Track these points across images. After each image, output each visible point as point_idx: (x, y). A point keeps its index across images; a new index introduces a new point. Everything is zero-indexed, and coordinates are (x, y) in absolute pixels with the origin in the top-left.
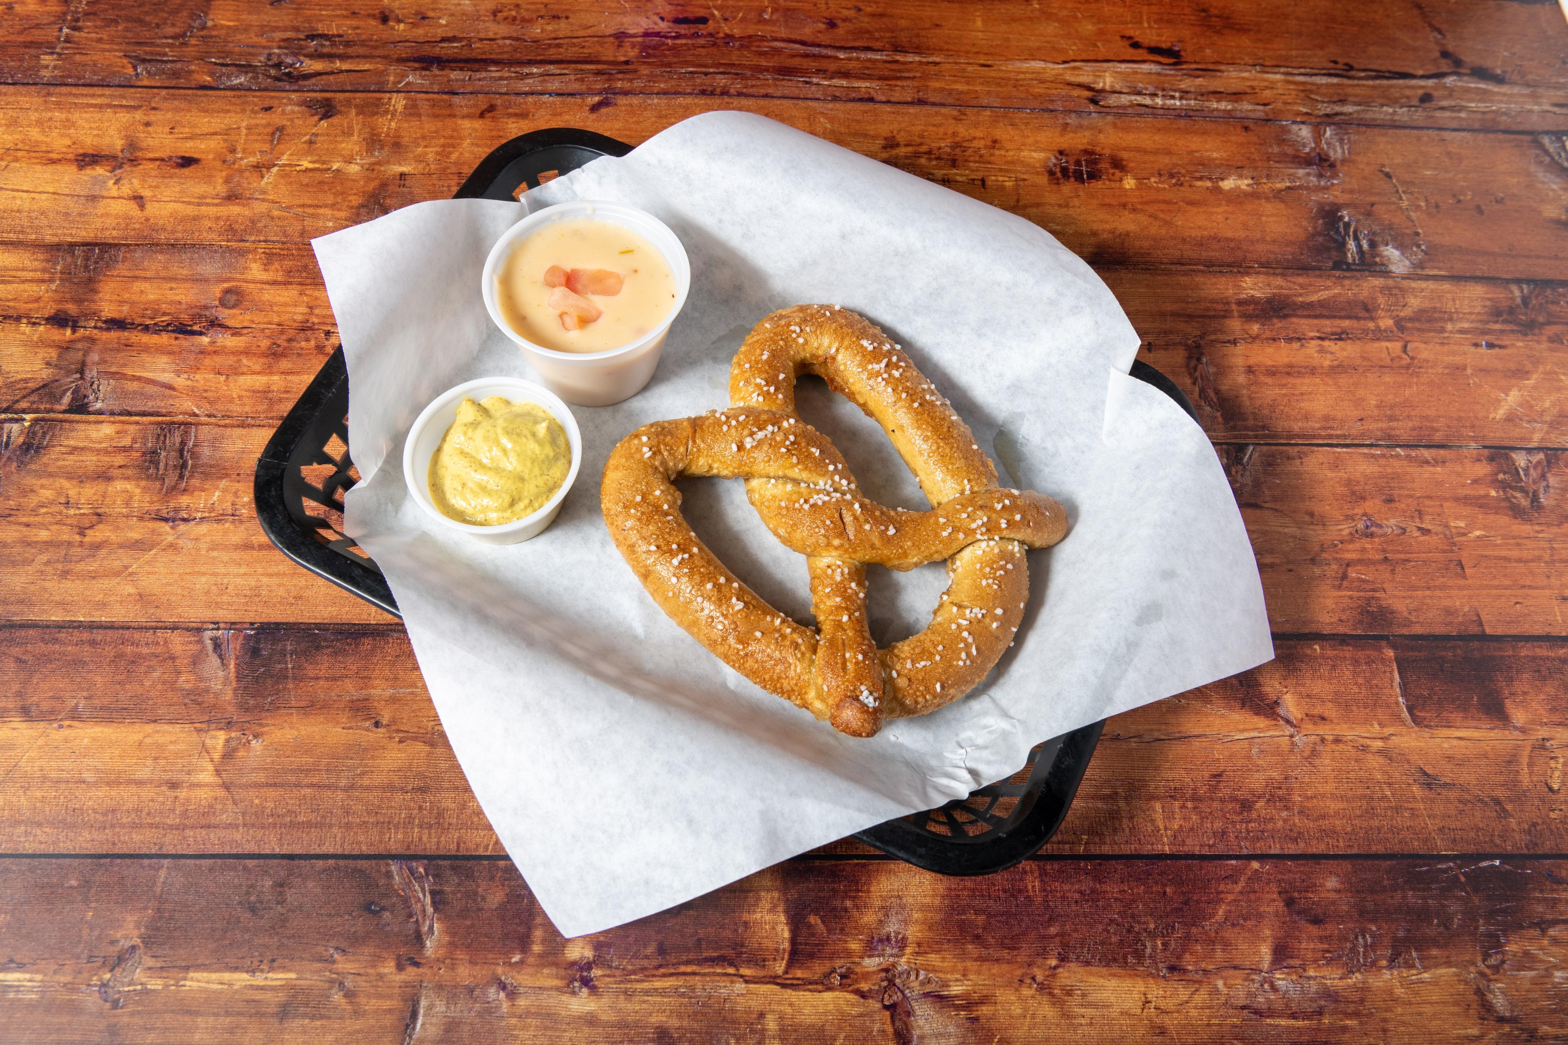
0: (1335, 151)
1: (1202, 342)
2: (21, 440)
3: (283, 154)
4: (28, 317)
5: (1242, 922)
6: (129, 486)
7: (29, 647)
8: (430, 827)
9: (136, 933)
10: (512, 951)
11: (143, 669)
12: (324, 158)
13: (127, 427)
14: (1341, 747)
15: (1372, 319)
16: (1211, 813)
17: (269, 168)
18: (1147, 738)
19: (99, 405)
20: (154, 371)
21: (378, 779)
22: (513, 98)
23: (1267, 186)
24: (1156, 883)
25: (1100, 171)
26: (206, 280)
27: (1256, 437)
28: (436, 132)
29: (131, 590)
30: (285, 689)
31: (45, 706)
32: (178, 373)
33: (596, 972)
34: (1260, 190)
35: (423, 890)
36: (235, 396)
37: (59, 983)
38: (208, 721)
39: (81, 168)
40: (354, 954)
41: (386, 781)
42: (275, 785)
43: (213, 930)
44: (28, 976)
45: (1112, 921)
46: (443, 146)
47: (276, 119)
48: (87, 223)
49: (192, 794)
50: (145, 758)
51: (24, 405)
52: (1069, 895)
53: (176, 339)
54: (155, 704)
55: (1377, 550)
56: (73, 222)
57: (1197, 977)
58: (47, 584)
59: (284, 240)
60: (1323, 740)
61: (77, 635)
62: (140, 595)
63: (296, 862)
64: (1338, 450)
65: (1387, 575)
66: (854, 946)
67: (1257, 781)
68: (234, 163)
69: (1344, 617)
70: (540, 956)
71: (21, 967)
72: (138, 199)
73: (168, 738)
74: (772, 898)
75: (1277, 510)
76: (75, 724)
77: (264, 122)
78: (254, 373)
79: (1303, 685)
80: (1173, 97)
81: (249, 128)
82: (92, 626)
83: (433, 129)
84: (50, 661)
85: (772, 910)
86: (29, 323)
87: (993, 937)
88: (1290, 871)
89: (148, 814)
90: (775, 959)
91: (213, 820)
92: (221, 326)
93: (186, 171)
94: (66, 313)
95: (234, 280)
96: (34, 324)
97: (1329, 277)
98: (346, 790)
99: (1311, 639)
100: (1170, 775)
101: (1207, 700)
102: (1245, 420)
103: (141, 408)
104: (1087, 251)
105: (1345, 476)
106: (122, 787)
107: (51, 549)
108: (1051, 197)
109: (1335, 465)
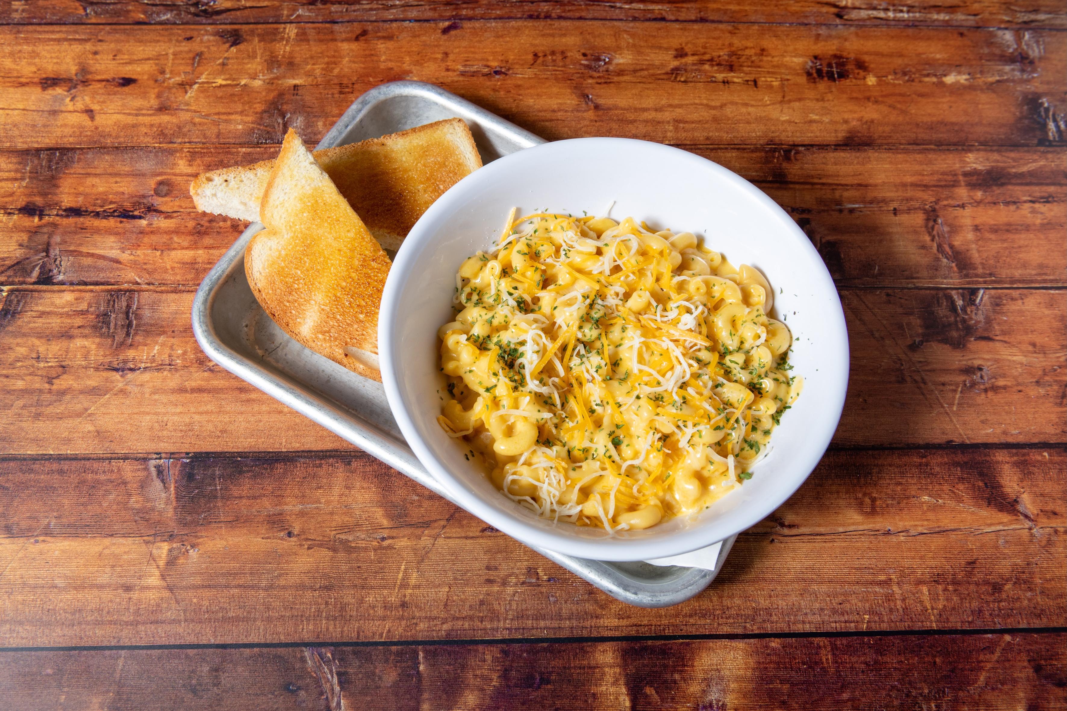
0: (1034, 51)
1: (937, 207)
3: (202, 74)
4: (5, 209)
5: (1000, 686)
6: (86, 343)
7: (11, 477)
8: (335, 618)
11: (101, 492)
12: (234, 76)
13: (83, 294)
16: (968, 595)
17: (191, 85)
18: (913, 532)
19: (61, 277)
20: (104, 248)
21: (292, 580)
22: (381, 24)
23: (981, 80)
24: (928, 655)
25: (847, 71)
26: (144, 175)
27: (985, 282)
28: (321, 53)
29: (91, 428)
30: (215, 506)
31: (24, 524)
32: (123, 250)
34: (976, 84)
35: (331, 671)
36: (168, 267)
38: (155, 535)
39: (44, 89)
41: (298, 581)
43: (163, 709)
45: (893, 687)
46: (328, 63)
47: (196, 46)
48: (50, 132)
49: (143, 595)
50: (105, 566)
51: (2, 279)
52: (857, 665)
53: (121, 222)
54: (112, 521)
56: (39, 132)
58: (24, 425)
59: (204, 141)
60: (1056, 532)
61: (48, 466)
62: (98, 432)
63: (228, 651)
64: (1052, 292)
67: (1004, 567)
68: (164, 82)
72: (90, 112)
73: (123, 549)
74: (615, 673)
75: (1005, 342)
76: (48, 539)
77: (186, 49)
78: (183, 248)
79: (1037, 486)
80: (901, 11)
81: (175, 54)
82: (60, 458)
83: (319, 50)
84: (27, 488)
85: (616, 683)
86: (5, 213)
87: (797, 703)
88: (1036, 643)
89: (108, 613)
91: (160, 617)
92: (156, 211)
93: (126, 89)
94: (34, 204)
95: (165, 174)
96: (10, 214)
97: (1035, 152)
98: (266, 589)
99: (1041, 448)
100: (933, 563)
101: (959, 500)
102: (975, 269)
103: (95, 279)
104: (841, 135)
105: (1060, 313)
106: (86, 591)
107: (26, 396)
108: (810, 94)
109: (1051, 304)
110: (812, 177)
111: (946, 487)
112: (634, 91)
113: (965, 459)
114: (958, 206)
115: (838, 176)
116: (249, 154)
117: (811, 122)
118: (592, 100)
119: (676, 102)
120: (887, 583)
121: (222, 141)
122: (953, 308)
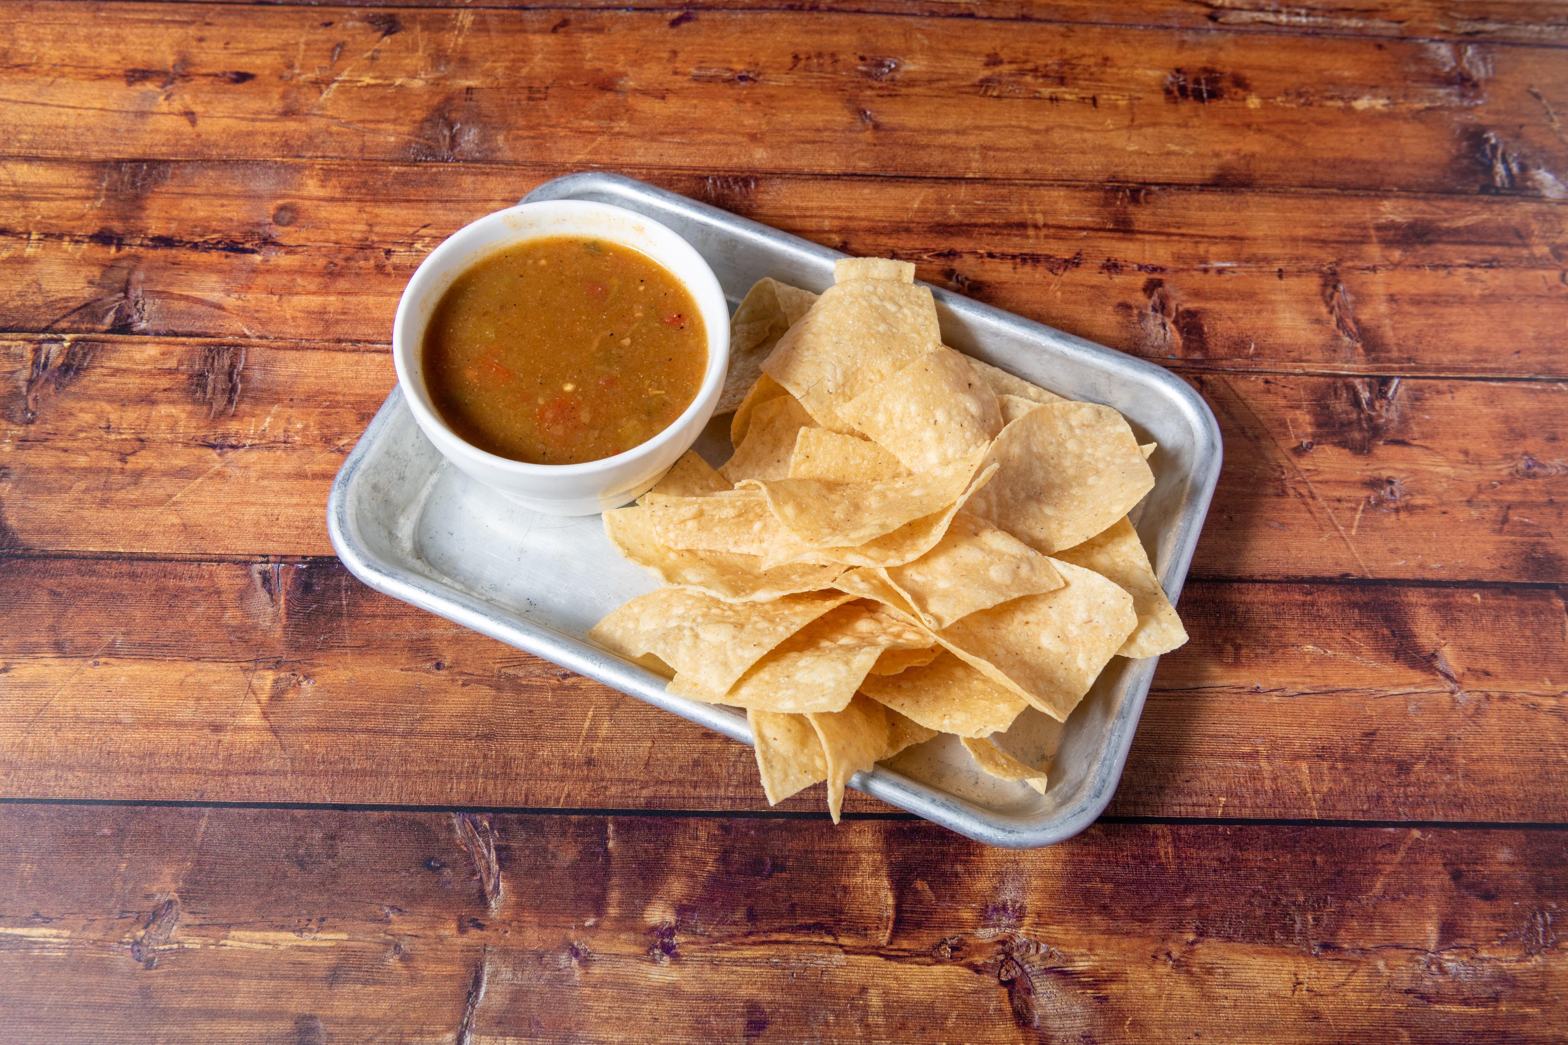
0: (1478, 71)
1: (1338, 269)
2: (60, 361)
3: (343, 70)
4: (71, 235)
5: (1403, 896)
6: (173, 410)
7: (64, 579)
8: (496, 777)
9: (173, 886)
10: (585, 914)
11: (186, 603)
12: (386, 73)
13: (172, 348)
14: (1508, 705)
15: (1526, 246)
16: (1364, 775)
17: (328, 83)
18: (1290, 691)
19: (143, 325)
20: (203, 290)
21: (439, 725)
22: (588, 12)
23: (1404, 107)
24: (1305, 851)
25: (1221, 90)
26: (260, 197)
27: (1401, 369)
28: (505, 47)
29: (176, 520)
30: (338, 627)
31: (80, 641)
32: (228, 293)
33: (679, 939)
34: (1397, 111)
35: (488, 845)
36: (288, 316)
37: (88, 940)
38: (256, 660)
39: (130, 83)
40: (411, 914)
41: (448, 727)
42: (327, 729)
43: (257, 885)
44: (54, 932)
45: (1256, 892)
46: (513, 61)
47: (336, 34)
48: (136, 139)
49: (237, 738)
50: (187, 698)
51: (64, 324)
52: (1206, 862)
53: (227, 257)
54: (198, 641)
55: (1541, 492)
56: (121, 138)
57: (1355, 956)
58: (86, 513)
59: (342, 155)
60: (1488, 697)
61: (116, 567)
62: (184, 525)
63: (349, 813)
64: (1493, 384)
65: (1554, 519)
66: (966, 915)
67: (1415, 741)
68: (291, 79)
69: (1506, 564)
70: (616, 919)
71: (47, 921)
72: (190, 115)
73: (212, 677)
74: (874, 861)
75: (1427, 448)
76: (112, 661)
77: (323, 37)
78: (309, 293)
79: (1464, 637)
80: (1298, 14)
81: (307, 44)
82: (132, 558)
83: (503, 44)
84: (87, 594)
85: (875, 873)
86: (72, 241)
87: (1123, 908)
88: (1455, 841)
89: (189, 758)
90: (878, 928)
91: (259, 766)
92: (274, 243)
93: (241, 87)
94: (110, 230)
95: (289, 196)
96: (77, 242)
97: (1476, 201)
98: (403, 736)
99: (1471, 587)
100: (1316, 733)
101: (1356, 651)
102: (1388, 351)
103: (188, 329)
104: (1210, 172)
105: (1503, 412)
106: (161, 729)
107: (90, 476)
108: (1169, 116)
109: (1491, 400)
110: (1169, 225)
111: (1338, 634)
112: (928, 108)
113: (1366, 599)
114: (1368, 269)
115: (1204, 225)
116: (403, 174)
117: (1169, 153)
118: (870, 118)
119: (986, 123)
120: (1254, 755)
121: (366, 156)
122: (1356, 402)
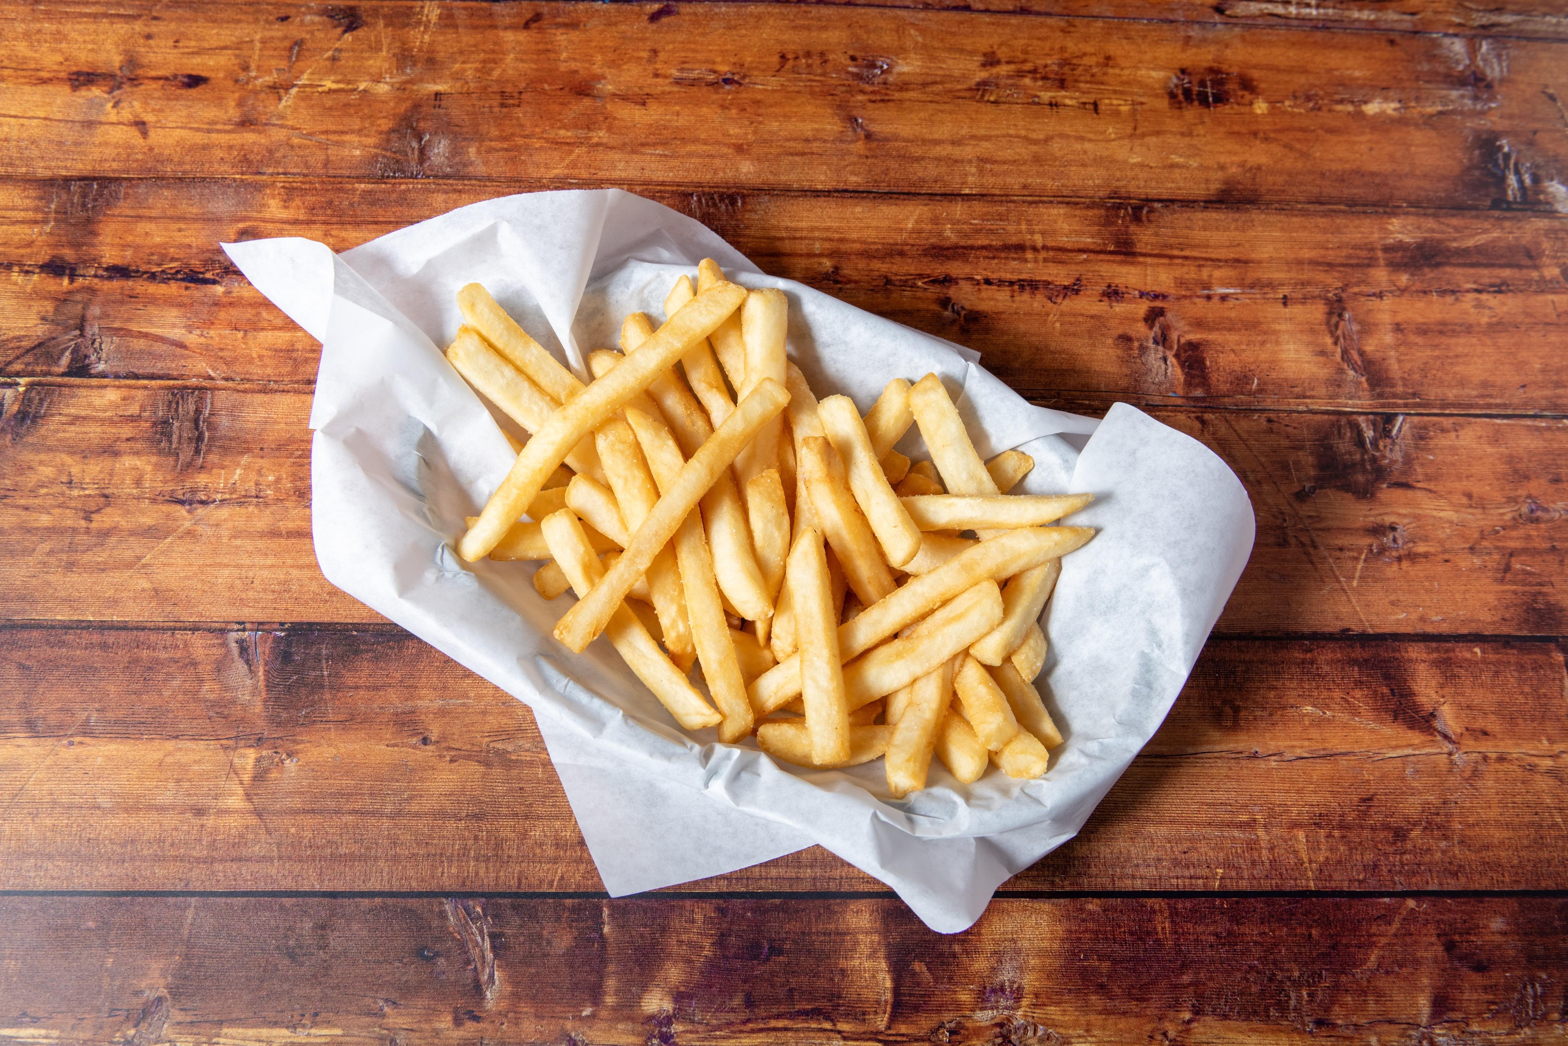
0: (1493, 69)
1: (1344, 295)
2: (15, 408)
3: (302, 73)
4: (21, 265)
5: (1397, 969)
6: (138, 462)
7: (33, 651)
8: (488, 859)
9: (162, 982)
10: (582, 1004)
11: (161, 677)
12: (349, 77)
13: (133, 392)
14: (1505, 766)
15: (1536, 267)
16: (1360, 843)
17: (287, 88)
18: (1288, 756)
19: (101, 367)
20: (163, 326)
21: (428, 804)
22: (562, 5)
23: (1416, 111)
24: (1301, 924)
25: (1227, 93)
26: (219, 220)
27: (1406, 405)
28: (475, 46)
29: (146, 585)
30: (321, 699)
31: (53, 719)
32: (189, 329)
33: (677, 1028)
34: (1409, 116)
35: (481, 932)
36: (255, 355)
37: (78, 1040)
38: (237, 738)
39: (75, 88)
40: (406, 1007)
41: (437, 807)
42: (313, 811)
43: (249, 979)
44: (43, 1032)
45: (1251, 968)
46: (484, 61)
47: (293, 30)
48: (83, 153)
49: (221, 822)
50: (166, 780)
51: (17, 367)
52: (1203, 938)
53: (187, 288)
54: (176, 717)
55: (1544, 537)
56: (67, 152)
57: (1348, 1033)
58: (51, 578)
59: (305, 171)
60: (1485, 758)
61: (86, 637)
62: (156, 591)
63: (339, 901)
64: (1498, 421)
65: (1556, 567)
66: (965, 997)
67: (1411, 806)
68: (247, 83)
69: (1507, 616)
70: (614, 1009)
71: (35, 1021)
72: (141, 125)
73: (192, 757)
74: (872, 942)
75: (1430, 491)
76: (87, 740)
77: (280, 34)
78: (275, 328)
79: (1463, 694)
80: (1308, 5)
81: (263, 42)
82: (103, 627)
83: (472, 42)
84: (57, 668)
85: (872, 956)
86: (21, 271)
87: (1119, 987)
88: (1450, 911)
89: (172, 845)
90: (876, 1013)
91: (245, 852)
92: (237, 273)
93: (193, 92)
94: (62, 259)
95: (248, 219)
96: (27, 272)
97: (1487, 218)
98: (392, 816)
99: (1471, 641)
100: (1314, 799)
101: (1355, 712)
102: (1393, 386)
103: (150, 371)
104: (1215, 187)
105: (1506, 451)
106: (141, 814)
107: (54, 537)
108: (1173, 124)
109: (1495, 439)
110: (1171, 247)
111: (1337, 694)
112: (922, 115)
113: (1366, 656)
114: (1374, 295)
115: (1207, 246)
116: (370, 192)
117: (1173, 166)
118: (862, 126)
119: (982, 132)
120: (1251, 824)
121: (331, 172)
122: (1360, 441)
